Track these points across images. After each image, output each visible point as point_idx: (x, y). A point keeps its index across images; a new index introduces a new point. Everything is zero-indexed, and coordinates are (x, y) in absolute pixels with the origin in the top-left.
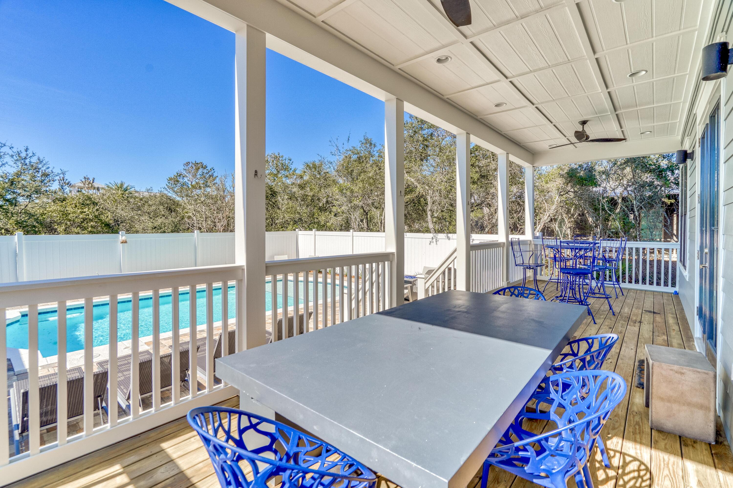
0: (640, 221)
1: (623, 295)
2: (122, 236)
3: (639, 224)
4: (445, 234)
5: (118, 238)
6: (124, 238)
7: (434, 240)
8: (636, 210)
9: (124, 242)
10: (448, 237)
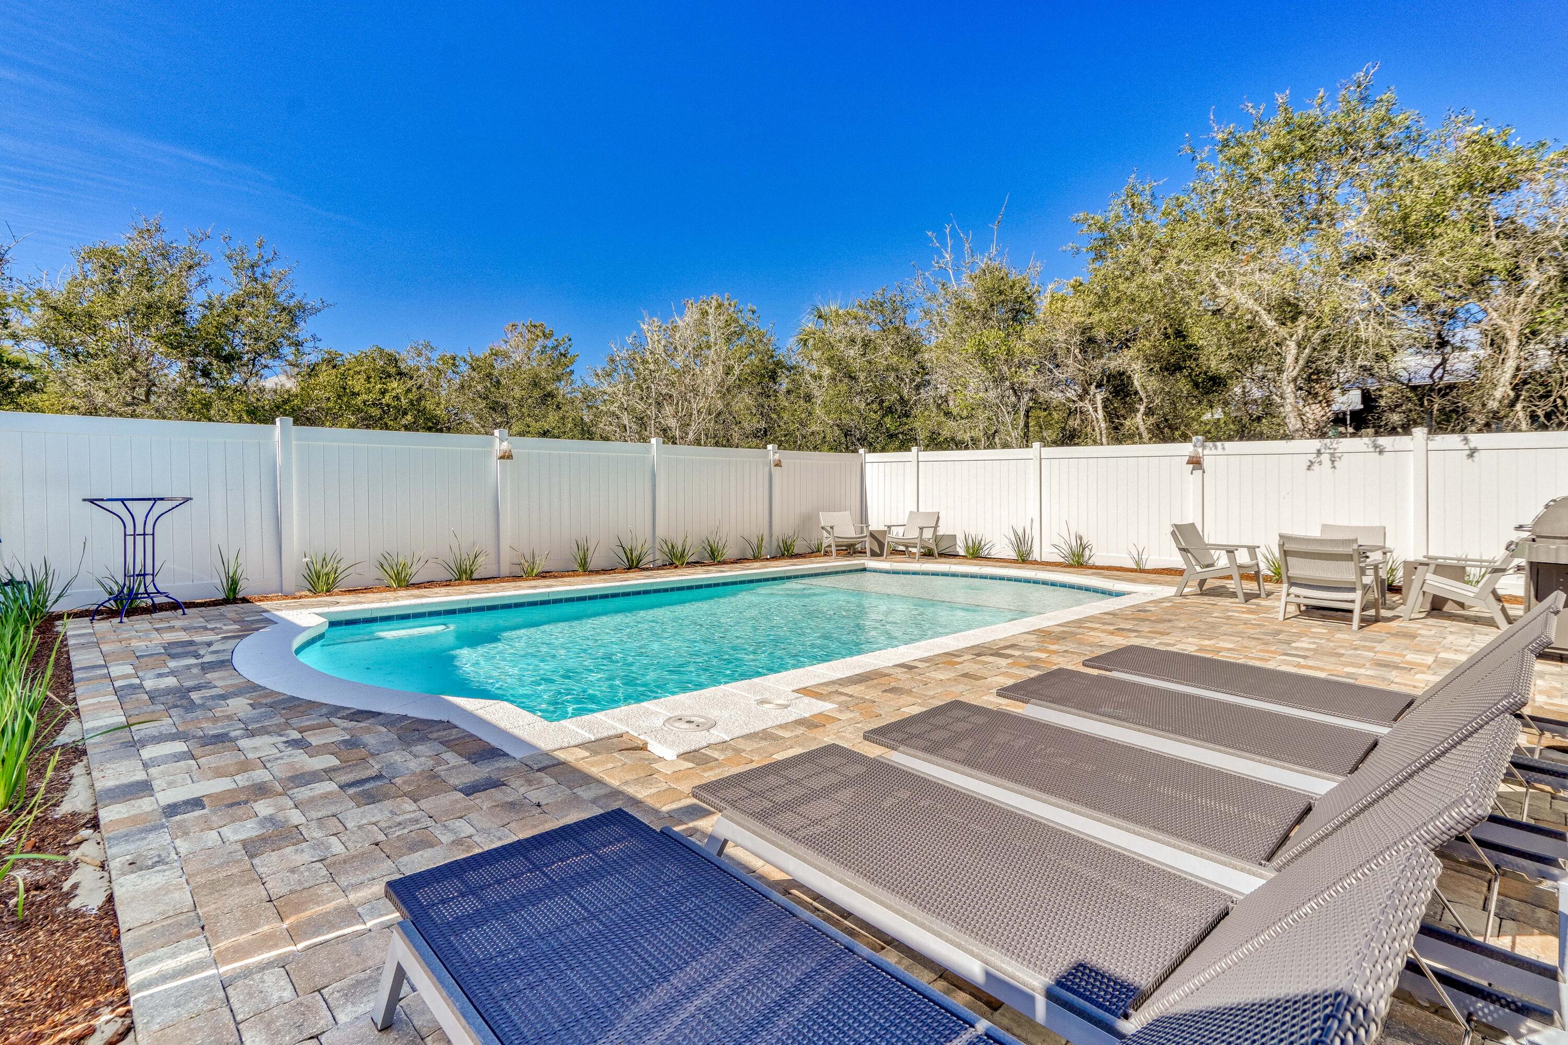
2: (501, 440)
4: (1366, 440)
5: (491, 445)
6: (505, 445)
9: (506, 456)
10: (1376, 447)
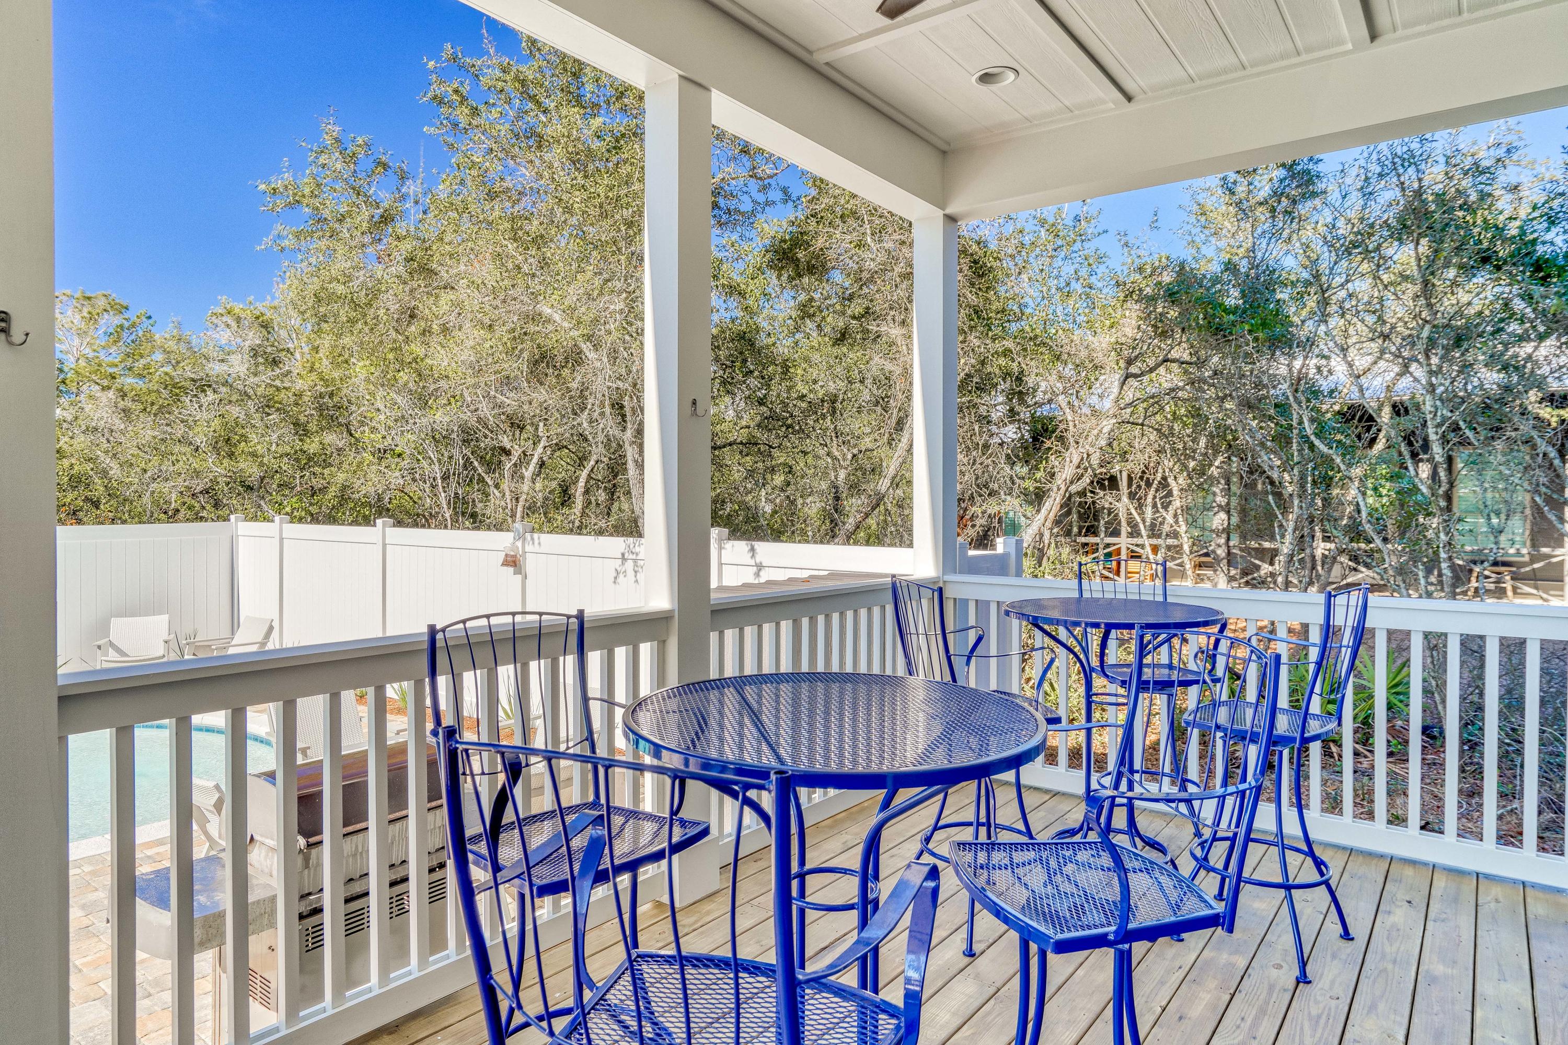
0: (1451, 484)
1: (1346, 935)
3: (1449, 498)
7: (629, 565)
8: (1433, 437)
